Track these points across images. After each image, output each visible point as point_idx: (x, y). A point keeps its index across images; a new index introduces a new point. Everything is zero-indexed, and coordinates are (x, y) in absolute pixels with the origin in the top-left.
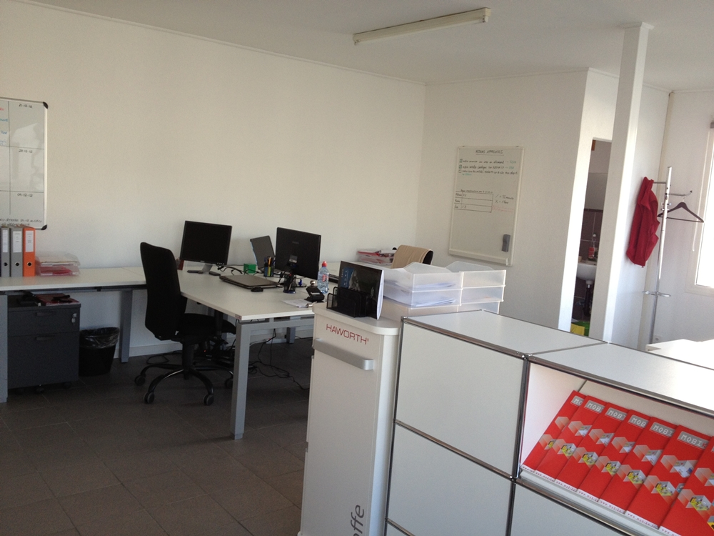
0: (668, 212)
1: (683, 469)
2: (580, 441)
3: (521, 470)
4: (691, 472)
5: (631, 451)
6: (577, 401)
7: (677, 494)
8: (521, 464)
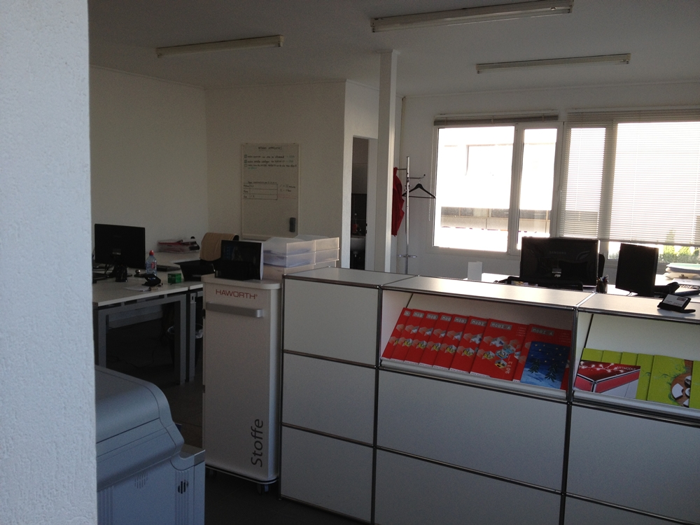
0: (410, 192)
1: (476, 340)
2: (414, 336)
3: (381, 361)
4: (480, 340)
5: (445, 336)
6: (407, 314)
7: (476, 353)
8: (381, 357)
